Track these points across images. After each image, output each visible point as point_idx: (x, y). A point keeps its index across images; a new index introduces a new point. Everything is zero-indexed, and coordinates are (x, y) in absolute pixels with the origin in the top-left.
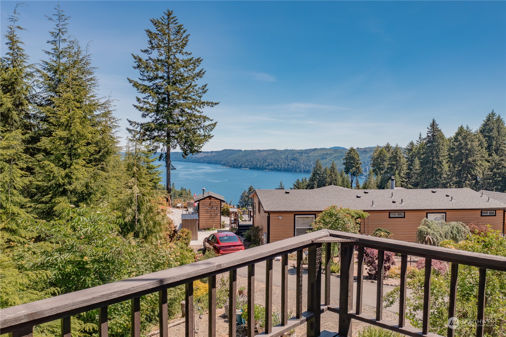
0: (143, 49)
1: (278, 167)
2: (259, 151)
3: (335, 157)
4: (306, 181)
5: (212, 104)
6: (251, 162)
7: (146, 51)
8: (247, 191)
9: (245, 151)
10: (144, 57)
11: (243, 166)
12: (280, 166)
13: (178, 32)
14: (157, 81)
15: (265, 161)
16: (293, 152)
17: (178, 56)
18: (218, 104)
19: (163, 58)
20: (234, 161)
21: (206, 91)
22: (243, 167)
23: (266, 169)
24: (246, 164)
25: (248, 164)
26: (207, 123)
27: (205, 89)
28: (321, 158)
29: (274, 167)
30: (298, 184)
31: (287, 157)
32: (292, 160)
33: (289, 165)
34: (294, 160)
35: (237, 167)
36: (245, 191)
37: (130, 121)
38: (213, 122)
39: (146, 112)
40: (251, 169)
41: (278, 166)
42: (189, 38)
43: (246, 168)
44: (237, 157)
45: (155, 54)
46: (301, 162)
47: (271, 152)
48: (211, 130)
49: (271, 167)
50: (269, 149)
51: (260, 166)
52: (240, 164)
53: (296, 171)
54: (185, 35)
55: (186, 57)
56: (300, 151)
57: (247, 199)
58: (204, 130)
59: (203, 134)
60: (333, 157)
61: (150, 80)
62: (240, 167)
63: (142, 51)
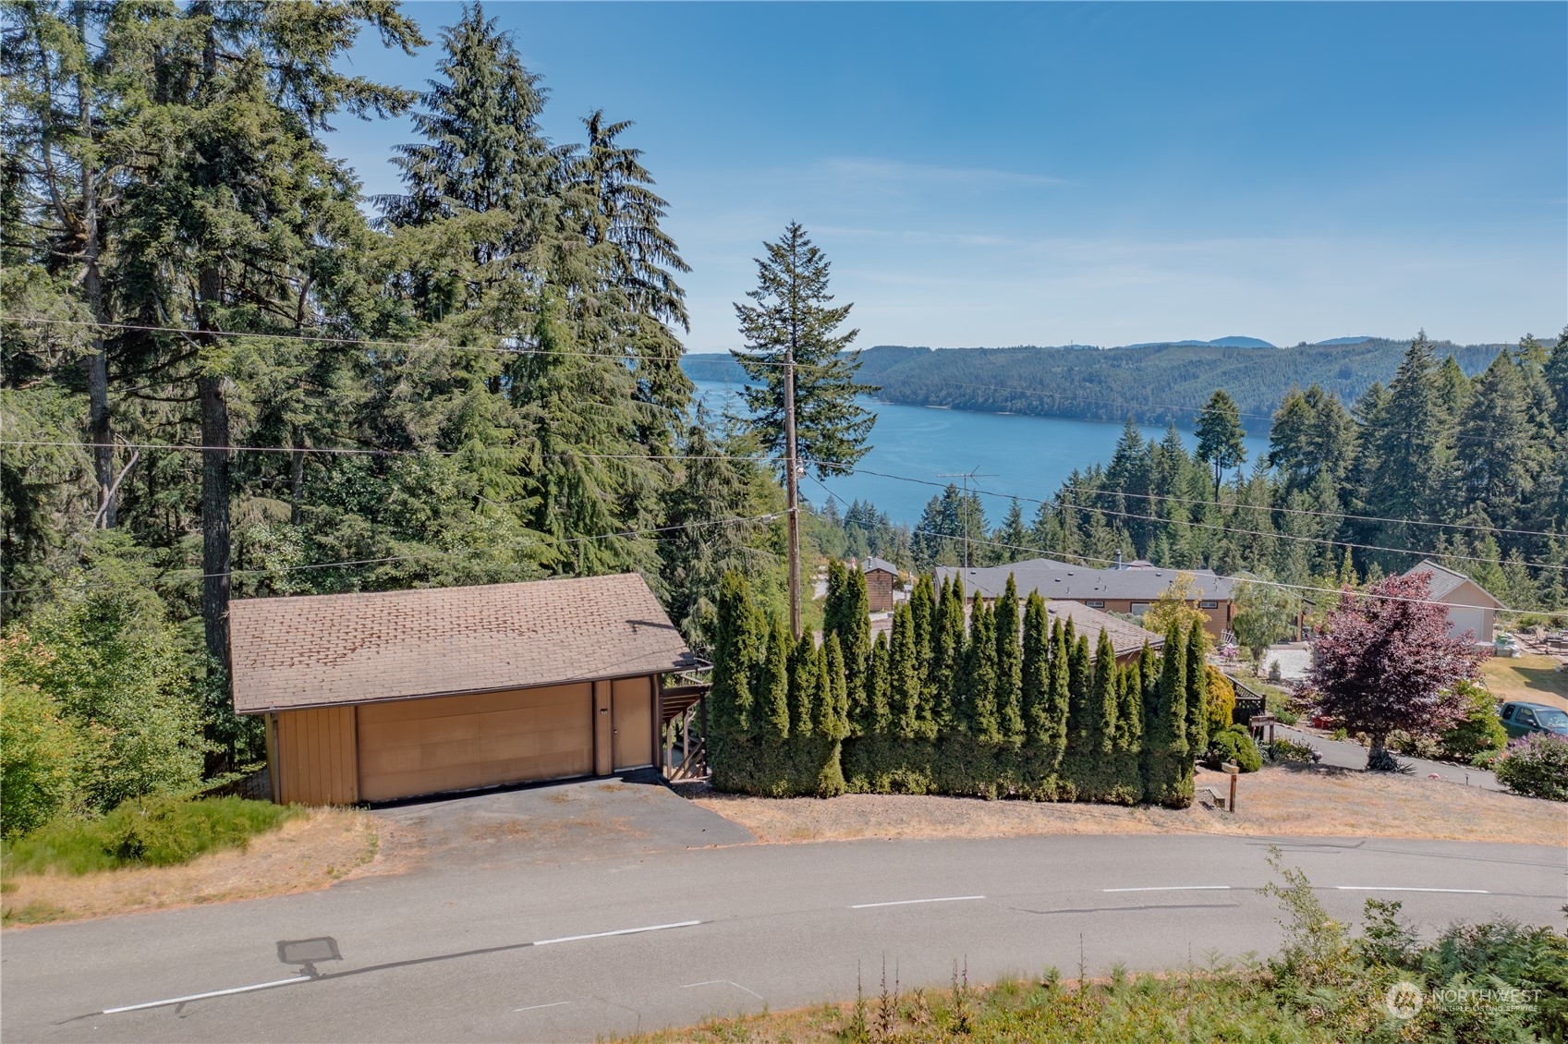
0: (750, 291)
1: (1042, 404)
2: (983, 352)
3: (1225, 373)
4: (1098, 474)
6: (959, 387)
7: (754, 294)
8: (941, 498)
9: (940, 350)
10: (752, 302)
11: (933, 398)
12: (1046, 400)
13: (809, 259)
15: (1002, 384)
16: (1089, 354)
20: (904, 383)
22: (934, 403)
23: (1003, 409)
24: (943, 393)
25: (949, 395)
28: (1180, 376)
29: (1030, 404)
30: (1075, 484)
31: (1071, 369)
32: (1084, 380)
33: (1074, 398)
34: (1091, 381)
35: (913, 403)
36: (936, 498)
40: (956, 407)
41: (1041, 400)
42: (829, 268)
43: (941, 404)
44: (912, 369)
45: (772, 301)
46: (1114, 387)
47: (1020, 356)
49: (1019, 404)
50: (1017, 345)
51: (986, 400)
52: (922, 393)
53: (1096, 418)
54: (821, 265)
56: (1112, 353)
57: (939, 520)
60: (1219, 371)
62: (924, 403)
63: (749, 294)
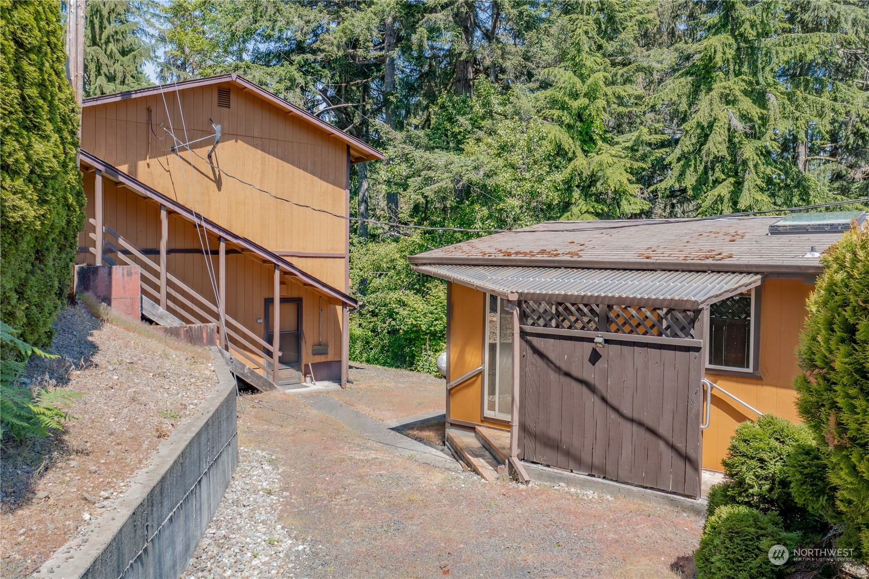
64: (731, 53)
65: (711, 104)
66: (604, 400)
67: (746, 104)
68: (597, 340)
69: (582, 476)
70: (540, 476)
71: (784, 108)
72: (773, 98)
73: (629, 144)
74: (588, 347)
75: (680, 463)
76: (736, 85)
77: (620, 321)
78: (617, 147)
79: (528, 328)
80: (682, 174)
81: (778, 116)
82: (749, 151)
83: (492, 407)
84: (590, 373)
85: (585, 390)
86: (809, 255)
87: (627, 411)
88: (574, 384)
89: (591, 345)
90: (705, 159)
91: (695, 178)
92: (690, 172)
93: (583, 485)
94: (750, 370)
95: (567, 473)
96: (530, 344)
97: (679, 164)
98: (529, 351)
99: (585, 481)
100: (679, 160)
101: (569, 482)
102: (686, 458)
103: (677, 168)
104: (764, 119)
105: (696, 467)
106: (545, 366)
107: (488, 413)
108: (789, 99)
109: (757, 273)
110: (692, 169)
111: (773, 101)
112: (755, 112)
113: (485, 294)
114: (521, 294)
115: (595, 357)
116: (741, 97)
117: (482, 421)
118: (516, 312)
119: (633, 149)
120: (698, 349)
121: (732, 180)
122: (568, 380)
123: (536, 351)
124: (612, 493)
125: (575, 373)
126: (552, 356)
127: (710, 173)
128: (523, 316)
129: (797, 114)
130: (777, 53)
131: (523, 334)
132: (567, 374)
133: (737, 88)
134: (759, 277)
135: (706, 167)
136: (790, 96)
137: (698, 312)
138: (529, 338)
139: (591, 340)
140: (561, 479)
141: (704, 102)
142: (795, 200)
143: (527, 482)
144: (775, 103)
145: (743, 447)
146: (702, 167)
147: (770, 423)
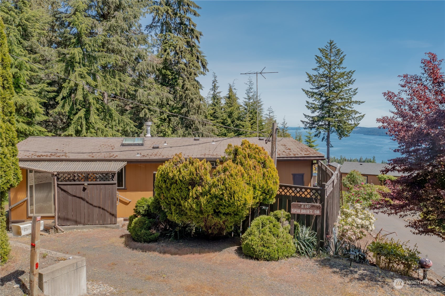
5: (359, 103)
7: (316, 69)
13: (337, 54)
14: (322, 89)
17: (337, 70)
18: (364, 102)
19: (326, 72)
21: (356, 94)
26: (357, 115)
27: (356, 92)
37: (305, 115)
38: (362, 114)
39: (314, 109)
42: (345, 57)
45: (321, 71)
48: (360, 120)
54: (342, 56)
55: (342, 71)
58: (354, 120)
59: (354, 123)
61: (318, 88)
63: (313, 69)
64: (81, 56)
65: (76, 78)
66: (87, 202)
67: (90, 79)
68: (85, 184)
69: (81, 226)
70: (66, 229)
71: (103, 82)
72: (99, 78)
73: (38, 90)
74: (82, 186)
75: (111, 216)
76: (84, 70)
77: (92, 178)
78: (32, 91)
79: (60, 183)
80: (63, 106)
81: (101, 85)
82: (91, 98)
83: (32, 212)
84: (83, 195)
85: (81, 200)
86: (137, 155)
87: (95, 204)
88: (78, 199)
89: (83, 186)
90: (72, 100)
91: (69, 108)
92: (66, 105)
93: (82, 228)
94: (123, 187)
95: (76, 226)
96: (60, 188)
97: (62, 101)
98: (60, 190)
99: (82, 227)
100: (62, 99)
101: (77, 228)
102: (113, 215)
103: (61, 103)
104: (96, 86)
105: (115, 217)
106: (66, 194)
107: (30, 215)
108: (105, 79)
109: (125, 161)
110: (67, 104)
111: (99, 79)
112: (93, 83)
113: (27, 170)
114: (57, 172)
115: (84, 189)
116: (87, 76)
117: (27, 218)
118: (56, 178)
119: (40, 93)
120: (115, 184)
121: (85, 109)
122: (75, 198)
123: (62, 190)
124: (92, 229)
125: (77, 195)
126: (69, 191)
127: (75, 106)
128: (58, 179)
129: (108, 85)
130: (100, 60)
131: (58, 185)
132: (74, 196)
133: (85, 72)
134: (126, 162)
135: (73, 103)
136: (105, 77)
137: (115, 174)
138: (60, 186)
139: (83, 184)
140: (74, 228)
141: (72, 77)
142: (108, 117)
143: (63, 232)
144: (100, 80)
145: (139, 205)
146: (71, 103)
147: (144, 199)
